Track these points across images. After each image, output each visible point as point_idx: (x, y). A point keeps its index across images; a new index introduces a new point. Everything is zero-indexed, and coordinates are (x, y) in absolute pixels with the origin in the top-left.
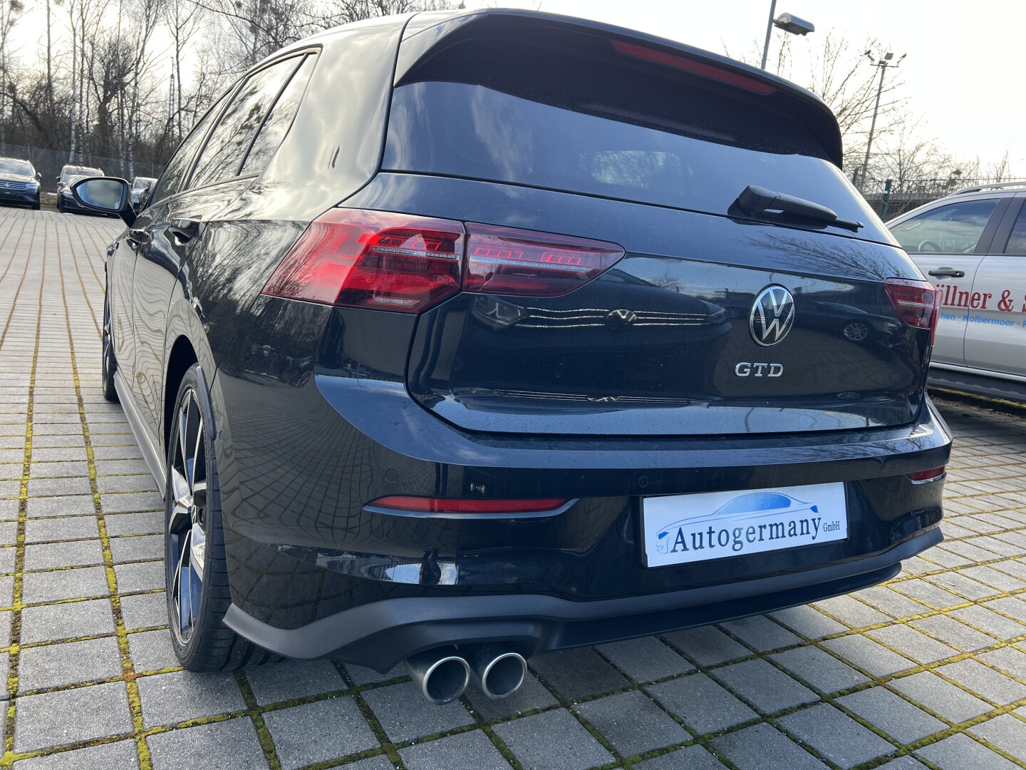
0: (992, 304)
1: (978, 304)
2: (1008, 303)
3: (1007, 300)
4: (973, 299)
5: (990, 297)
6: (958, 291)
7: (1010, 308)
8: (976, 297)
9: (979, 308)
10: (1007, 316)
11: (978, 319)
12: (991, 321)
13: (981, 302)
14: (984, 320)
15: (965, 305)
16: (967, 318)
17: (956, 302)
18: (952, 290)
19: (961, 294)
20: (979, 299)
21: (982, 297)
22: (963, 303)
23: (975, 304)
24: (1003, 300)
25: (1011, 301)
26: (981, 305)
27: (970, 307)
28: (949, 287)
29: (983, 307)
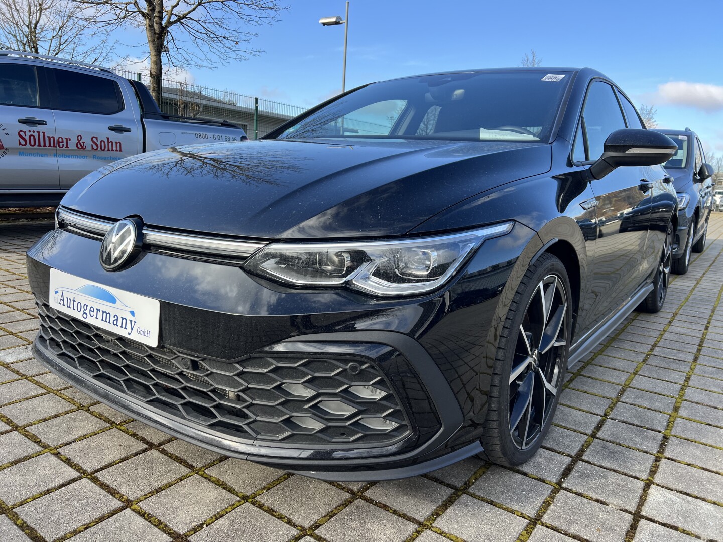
0: (72, 145)
1: (63, 145)
2: (82, 144)
3: (81, 141)
4: (59, 142)
5: (70, 140)
6: (46, 135)
7: (84, 147)
8: (60, 140)
9: (64, 148)
10: (82, 152)
11: (64, 155)
12: (73, 157)
13: (65, 143)
14: (68, 156)
15: (54, 146)
16: (56, 155)
17: (47, 144)
18: (41, 135)
19: (49, 138)
20: (62, 142)
21: (65, 140)
22: (52, 145)
23: (61, 144)
24: (79, 142)
25: (84, 142)
26: (65, 146)
27: (58, 147)
28: (38, 133)
29: (67, 147)
